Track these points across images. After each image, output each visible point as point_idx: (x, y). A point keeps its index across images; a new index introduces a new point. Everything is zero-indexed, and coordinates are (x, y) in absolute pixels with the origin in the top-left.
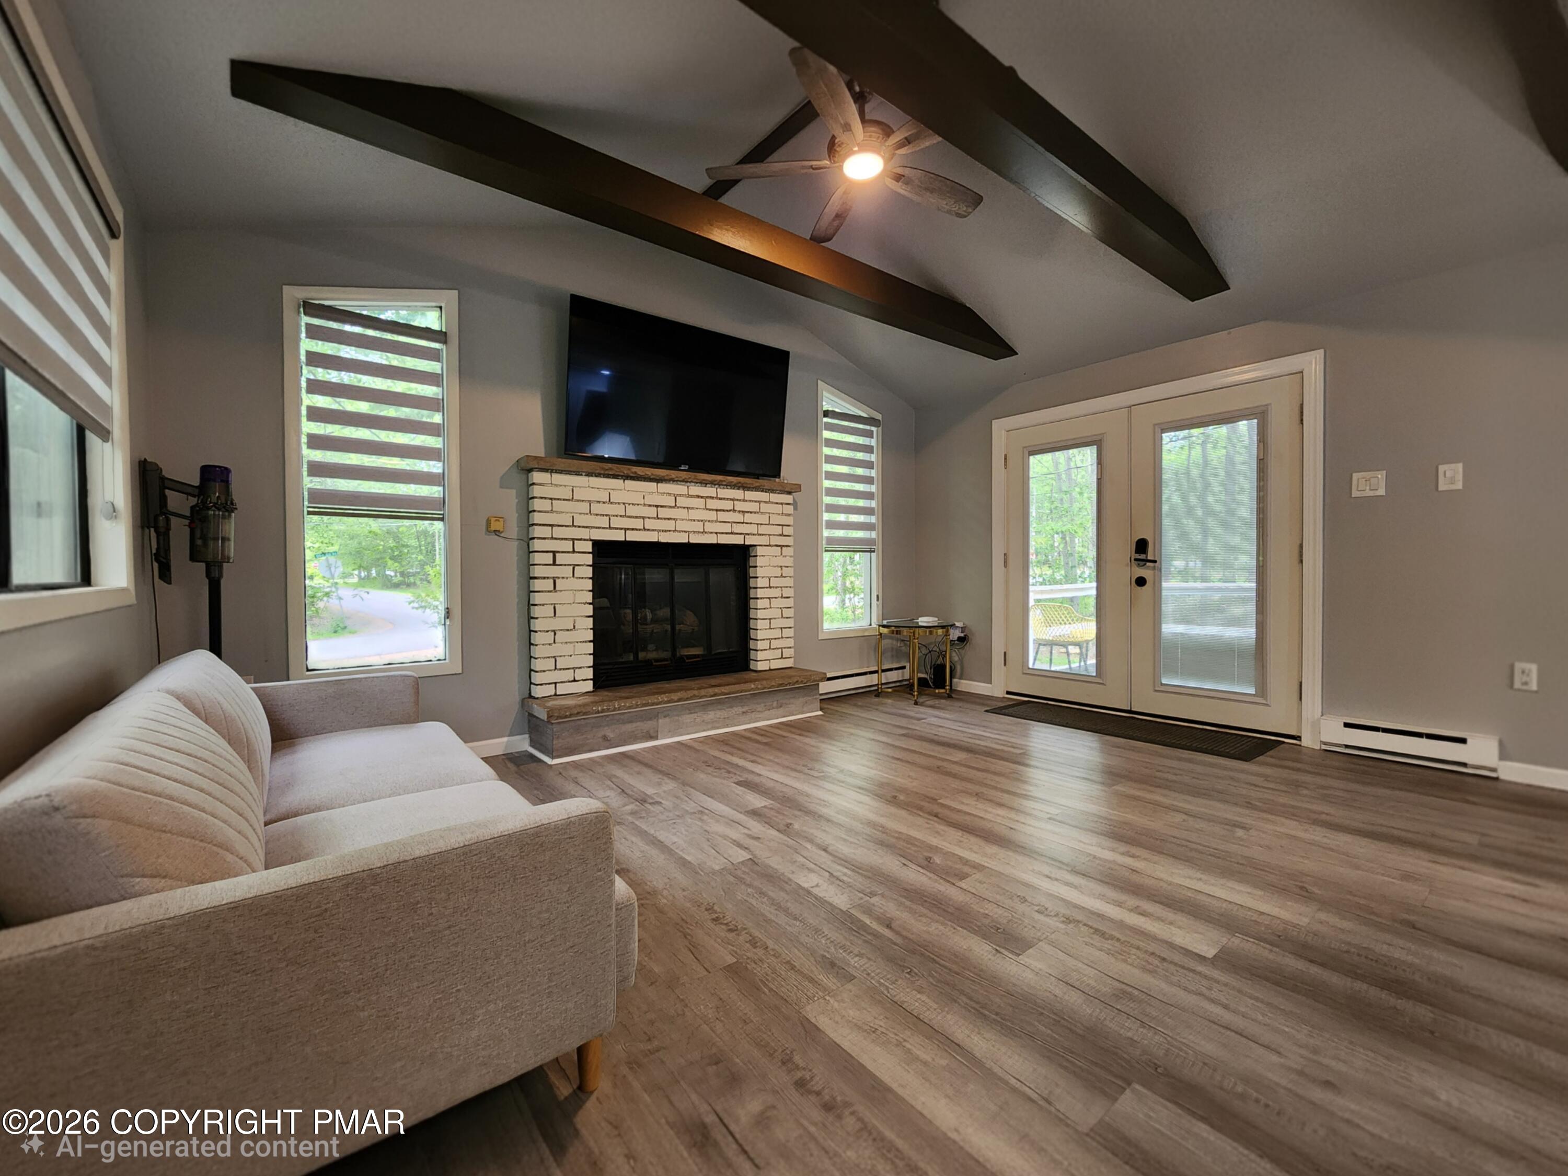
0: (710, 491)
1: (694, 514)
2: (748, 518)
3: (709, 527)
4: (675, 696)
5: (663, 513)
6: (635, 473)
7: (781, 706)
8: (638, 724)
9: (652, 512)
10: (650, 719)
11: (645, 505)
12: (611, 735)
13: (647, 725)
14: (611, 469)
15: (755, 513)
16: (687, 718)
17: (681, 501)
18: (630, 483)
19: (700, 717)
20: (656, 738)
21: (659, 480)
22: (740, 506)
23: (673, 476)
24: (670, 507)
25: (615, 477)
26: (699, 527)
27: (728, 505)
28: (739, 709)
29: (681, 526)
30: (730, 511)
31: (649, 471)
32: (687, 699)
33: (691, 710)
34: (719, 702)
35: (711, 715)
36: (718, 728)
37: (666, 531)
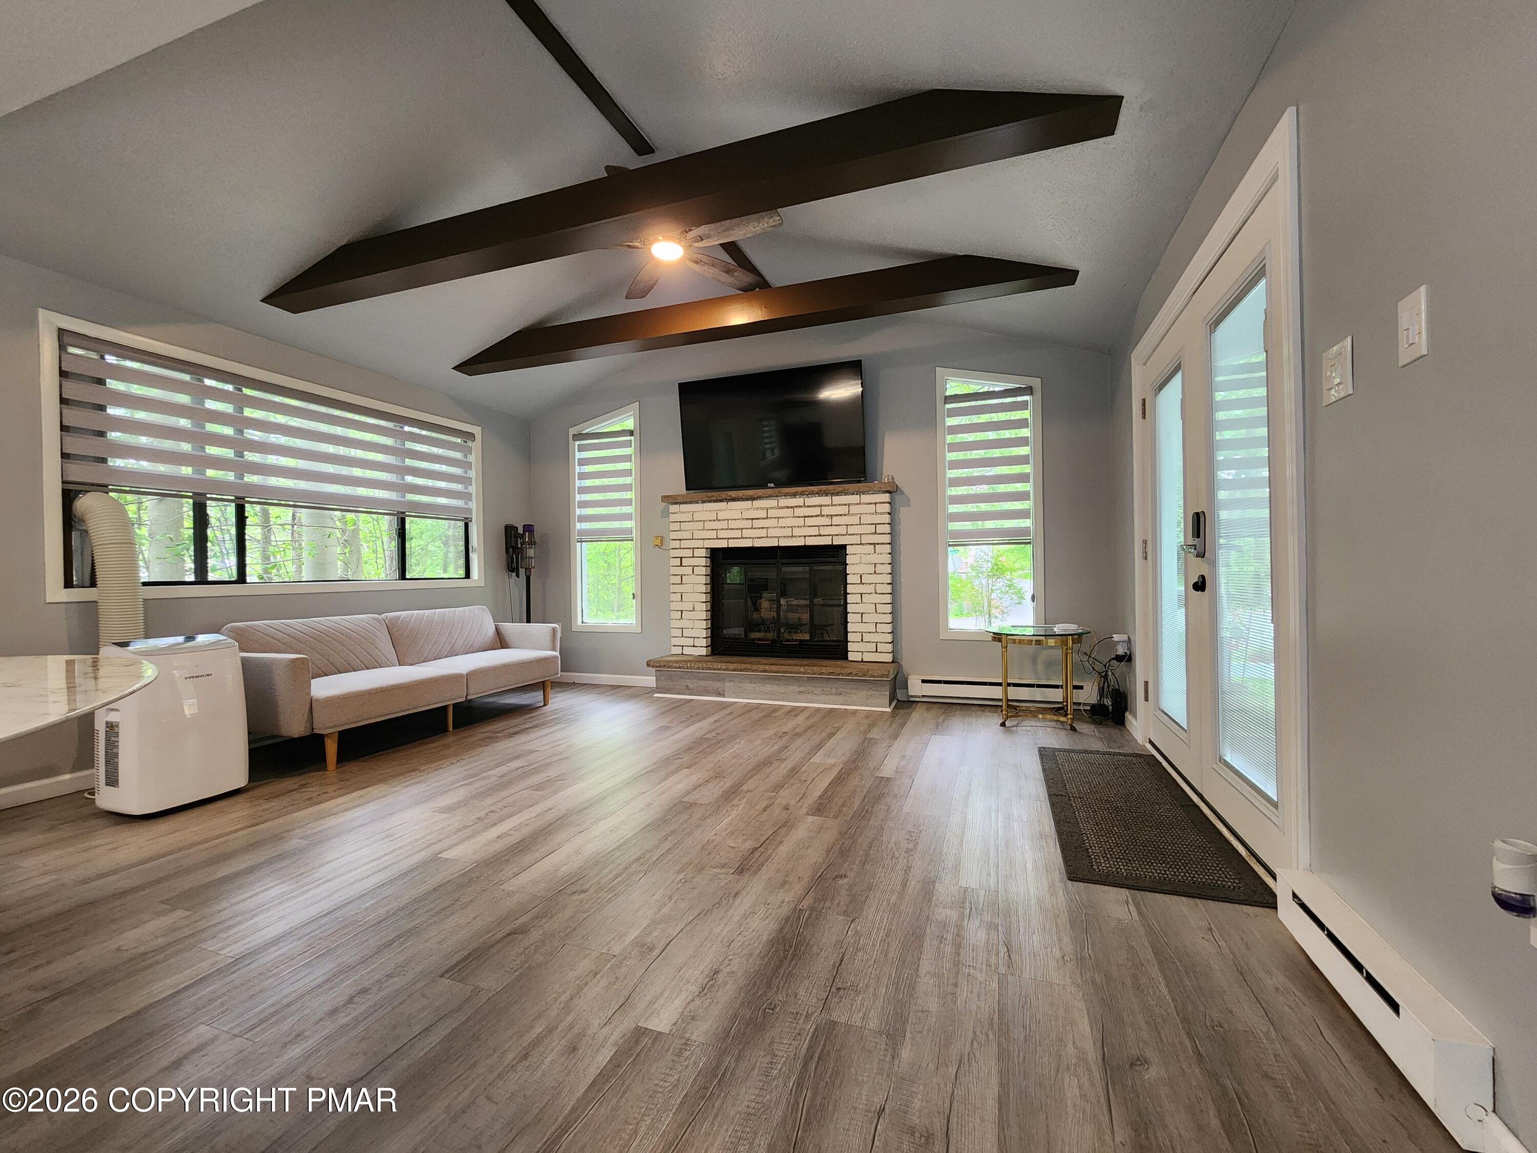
0: (798, 501)
1: (782, 522)
2: (836, 520)
3: (797, 532)
4: (731, 666)
5: (757, 523)
6: (730, 496)
7: (840, 694)
8: (709, 682)
9: (748, 524)
10: (719, 681)
11: (743, 519)
12: (691, 686)
13: (717, 685)
14: (713, 496)
15: (845, 515)
16: (748, 686)
17: (772, 513)
18: (732, 505)
19: (758, 687)
20: (724, 696)
21: (752, 499)
22: (826, 511)
23: (760, 494)
24: (764, 518)
25: (721, 501)
26: (788, 532)
27: (816, 511)
28: (796, 688)
29: (772, 533)
30: (818, 516)
31: (740, 493)
32: (741, 670)
33: (751, 680)
34: (775, 678)
35: (769, 688)
36: (774, 700)
37: (760, 538)
